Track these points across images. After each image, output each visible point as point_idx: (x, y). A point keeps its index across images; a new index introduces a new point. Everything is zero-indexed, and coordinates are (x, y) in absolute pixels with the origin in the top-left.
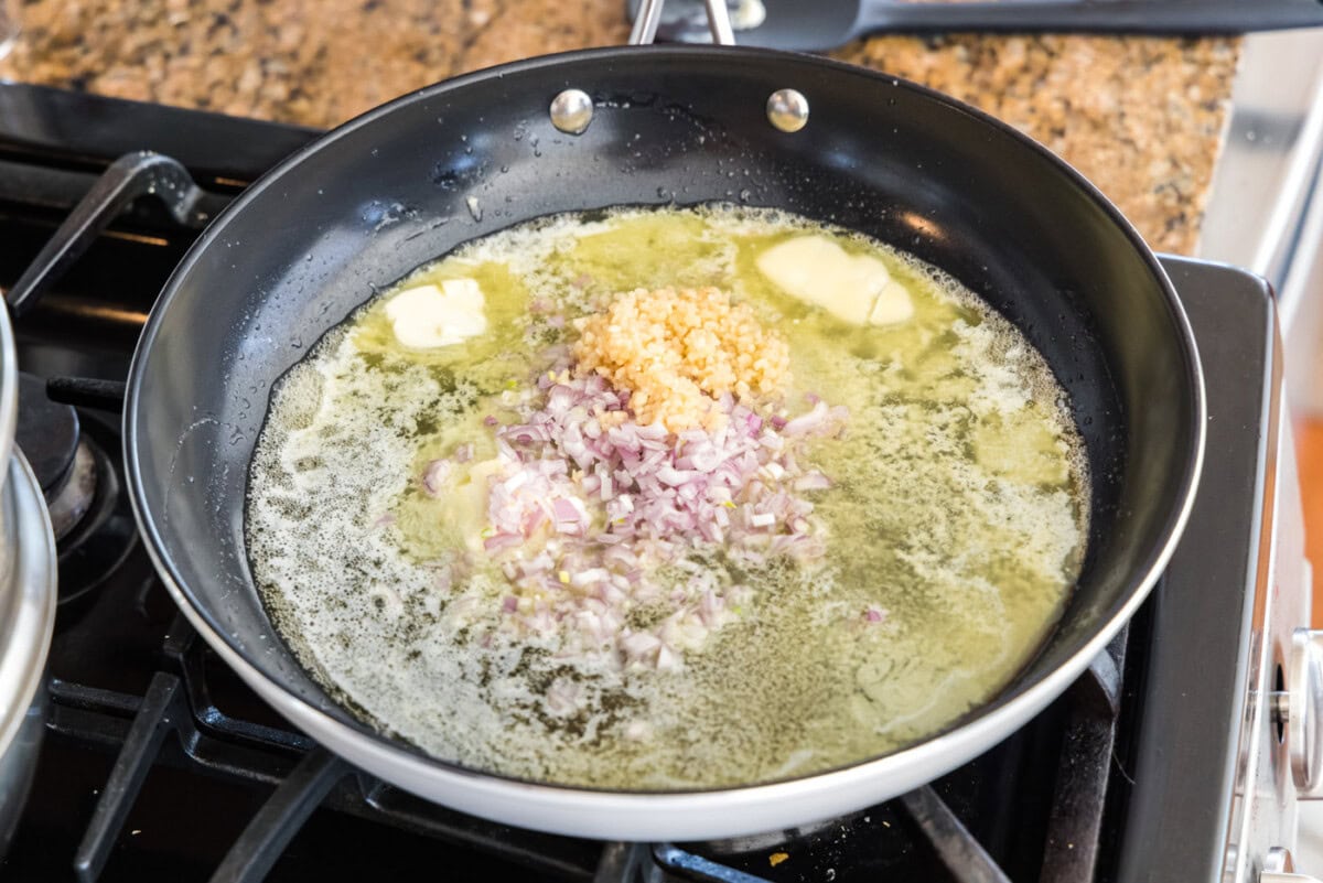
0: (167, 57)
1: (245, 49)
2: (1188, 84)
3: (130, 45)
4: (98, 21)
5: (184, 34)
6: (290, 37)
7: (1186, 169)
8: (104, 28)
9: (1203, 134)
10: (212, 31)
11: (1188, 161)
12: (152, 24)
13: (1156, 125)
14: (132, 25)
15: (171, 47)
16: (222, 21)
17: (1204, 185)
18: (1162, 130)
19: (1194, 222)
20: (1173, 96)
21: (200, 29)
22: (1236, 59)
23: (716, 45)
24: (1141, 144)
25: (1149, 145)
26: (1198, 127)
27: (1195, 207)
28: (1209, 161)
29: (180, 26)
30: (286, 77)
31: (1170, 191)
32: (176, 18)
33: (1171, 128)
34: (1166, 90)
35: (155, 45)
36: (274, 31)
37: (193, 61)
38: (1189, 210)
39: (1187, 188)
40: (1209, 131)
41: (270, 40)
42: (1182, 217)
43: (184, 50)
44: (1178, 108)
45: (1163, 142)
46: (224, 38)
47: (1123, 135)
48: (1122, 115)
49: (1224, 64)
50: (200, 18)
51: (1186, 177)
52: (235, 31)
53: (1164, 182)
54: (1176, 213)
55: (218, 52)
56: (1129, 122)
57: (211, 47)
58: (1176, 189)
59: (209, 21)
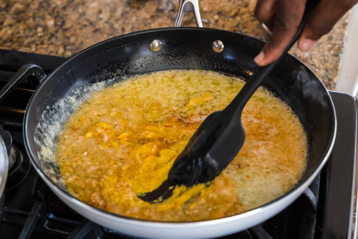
0: (37, 45)
1: (60, 43)
2: (330, 49)
3: (26, 42)
4: (17, 36)
5: (42, 39)
6: (72, 40)
7: (330, 72)
8: (19, 37)
9: (335, 63)
10: (50, 38)
11: (331, 70)
12: (32, 36)
13: (321, 61)
14: (27, 37)
15: (38, 42)
16: (52, 35)
17: (336, 76)
18: (323, 62)
19: (333, 86)
20: (326, 53)
21: (46, 38)
22: (343, 43)
23: (198, 27)
24: (317, 66)
25: (319, 66)
26: (333, 61)
27: (333, 81)
28: (337, 70)
29: (41, 37)
30: (71, 50)
31: (326, 78)
32: (39, 35)
33: (326, 61)
34: (323, 51)
35: (33, 42)
36: (68, 38)
37: (45, 46)
38: (331, 82)
39: (330, 77)
40: (336, 62)
41: (66, 40)
42: (330, 84)
43: (42, 43)
44: (327, 56)
45: (323, 65)
46: (53, 40)
47: (312, 63)
48: (311, 58)
49: (340, 44)
50: (46, 35)
51: (330, 74)
52: (57, 38)
53: (324, 75)
54: (328, 83)
55: (52, 44)
56: (314, 59)
57: (50, 42)
58: (328, 77)
59: (49, 36)
